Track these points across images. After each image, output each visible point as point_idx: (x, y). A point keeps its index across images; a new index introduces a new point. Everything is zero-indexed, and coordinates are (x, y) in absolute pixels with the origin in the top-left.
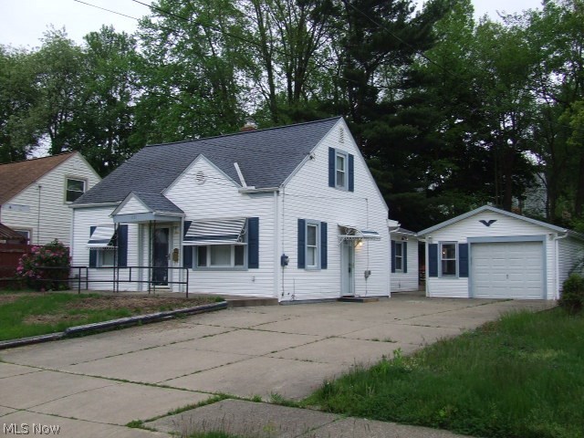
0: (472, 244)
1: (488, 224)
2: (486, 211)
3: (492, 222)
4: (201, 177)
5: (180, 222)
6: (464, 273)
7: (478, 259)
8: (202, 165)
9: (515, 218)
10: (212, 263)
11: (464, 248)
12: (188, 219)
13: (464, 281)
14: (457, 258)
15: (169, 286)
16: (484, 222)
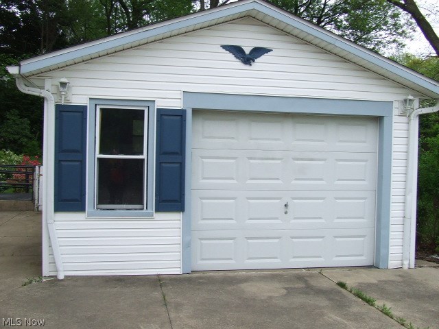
0: (196, 112)
1: (247, 57)
3: (258, 52)
6: (172, 199)
11: (172, 123)
16: (237, 51)
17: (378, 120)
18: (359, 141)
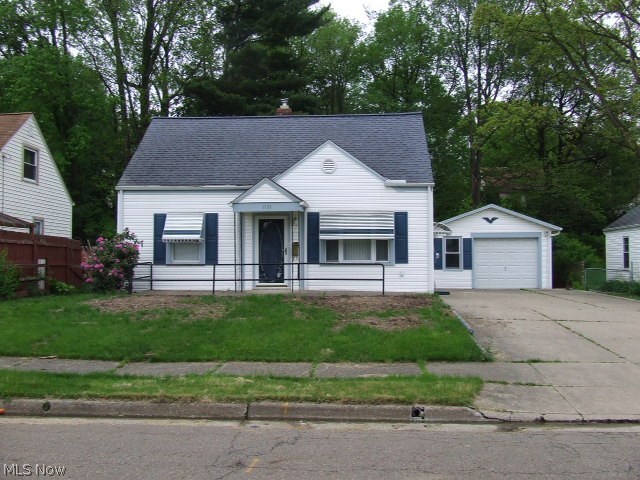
0: (475, 239)
1: (490, 221)
2: (491, 209)
3: (494, 219)
4: (329, 165)
5: (303, 213)
6: (468, 265)
7: (479, 252)
8: (329, 151)
9: (516, 217)
10: (345, 258)
11: (468, 243)
12: (312, 209)
13: (468, 272)
14: (461, 252)
15: (286, 283)
16: (487, 219)
17: (537, 238)
18: (530, 246)
